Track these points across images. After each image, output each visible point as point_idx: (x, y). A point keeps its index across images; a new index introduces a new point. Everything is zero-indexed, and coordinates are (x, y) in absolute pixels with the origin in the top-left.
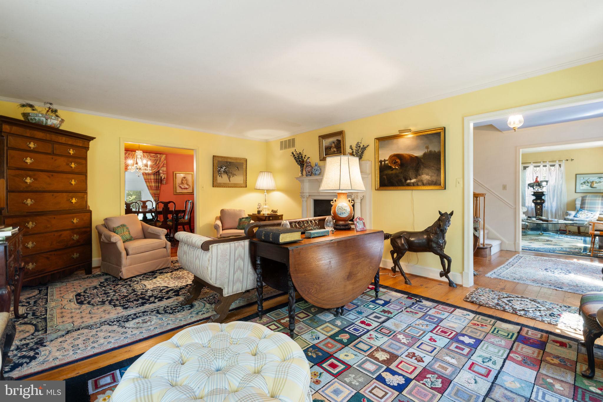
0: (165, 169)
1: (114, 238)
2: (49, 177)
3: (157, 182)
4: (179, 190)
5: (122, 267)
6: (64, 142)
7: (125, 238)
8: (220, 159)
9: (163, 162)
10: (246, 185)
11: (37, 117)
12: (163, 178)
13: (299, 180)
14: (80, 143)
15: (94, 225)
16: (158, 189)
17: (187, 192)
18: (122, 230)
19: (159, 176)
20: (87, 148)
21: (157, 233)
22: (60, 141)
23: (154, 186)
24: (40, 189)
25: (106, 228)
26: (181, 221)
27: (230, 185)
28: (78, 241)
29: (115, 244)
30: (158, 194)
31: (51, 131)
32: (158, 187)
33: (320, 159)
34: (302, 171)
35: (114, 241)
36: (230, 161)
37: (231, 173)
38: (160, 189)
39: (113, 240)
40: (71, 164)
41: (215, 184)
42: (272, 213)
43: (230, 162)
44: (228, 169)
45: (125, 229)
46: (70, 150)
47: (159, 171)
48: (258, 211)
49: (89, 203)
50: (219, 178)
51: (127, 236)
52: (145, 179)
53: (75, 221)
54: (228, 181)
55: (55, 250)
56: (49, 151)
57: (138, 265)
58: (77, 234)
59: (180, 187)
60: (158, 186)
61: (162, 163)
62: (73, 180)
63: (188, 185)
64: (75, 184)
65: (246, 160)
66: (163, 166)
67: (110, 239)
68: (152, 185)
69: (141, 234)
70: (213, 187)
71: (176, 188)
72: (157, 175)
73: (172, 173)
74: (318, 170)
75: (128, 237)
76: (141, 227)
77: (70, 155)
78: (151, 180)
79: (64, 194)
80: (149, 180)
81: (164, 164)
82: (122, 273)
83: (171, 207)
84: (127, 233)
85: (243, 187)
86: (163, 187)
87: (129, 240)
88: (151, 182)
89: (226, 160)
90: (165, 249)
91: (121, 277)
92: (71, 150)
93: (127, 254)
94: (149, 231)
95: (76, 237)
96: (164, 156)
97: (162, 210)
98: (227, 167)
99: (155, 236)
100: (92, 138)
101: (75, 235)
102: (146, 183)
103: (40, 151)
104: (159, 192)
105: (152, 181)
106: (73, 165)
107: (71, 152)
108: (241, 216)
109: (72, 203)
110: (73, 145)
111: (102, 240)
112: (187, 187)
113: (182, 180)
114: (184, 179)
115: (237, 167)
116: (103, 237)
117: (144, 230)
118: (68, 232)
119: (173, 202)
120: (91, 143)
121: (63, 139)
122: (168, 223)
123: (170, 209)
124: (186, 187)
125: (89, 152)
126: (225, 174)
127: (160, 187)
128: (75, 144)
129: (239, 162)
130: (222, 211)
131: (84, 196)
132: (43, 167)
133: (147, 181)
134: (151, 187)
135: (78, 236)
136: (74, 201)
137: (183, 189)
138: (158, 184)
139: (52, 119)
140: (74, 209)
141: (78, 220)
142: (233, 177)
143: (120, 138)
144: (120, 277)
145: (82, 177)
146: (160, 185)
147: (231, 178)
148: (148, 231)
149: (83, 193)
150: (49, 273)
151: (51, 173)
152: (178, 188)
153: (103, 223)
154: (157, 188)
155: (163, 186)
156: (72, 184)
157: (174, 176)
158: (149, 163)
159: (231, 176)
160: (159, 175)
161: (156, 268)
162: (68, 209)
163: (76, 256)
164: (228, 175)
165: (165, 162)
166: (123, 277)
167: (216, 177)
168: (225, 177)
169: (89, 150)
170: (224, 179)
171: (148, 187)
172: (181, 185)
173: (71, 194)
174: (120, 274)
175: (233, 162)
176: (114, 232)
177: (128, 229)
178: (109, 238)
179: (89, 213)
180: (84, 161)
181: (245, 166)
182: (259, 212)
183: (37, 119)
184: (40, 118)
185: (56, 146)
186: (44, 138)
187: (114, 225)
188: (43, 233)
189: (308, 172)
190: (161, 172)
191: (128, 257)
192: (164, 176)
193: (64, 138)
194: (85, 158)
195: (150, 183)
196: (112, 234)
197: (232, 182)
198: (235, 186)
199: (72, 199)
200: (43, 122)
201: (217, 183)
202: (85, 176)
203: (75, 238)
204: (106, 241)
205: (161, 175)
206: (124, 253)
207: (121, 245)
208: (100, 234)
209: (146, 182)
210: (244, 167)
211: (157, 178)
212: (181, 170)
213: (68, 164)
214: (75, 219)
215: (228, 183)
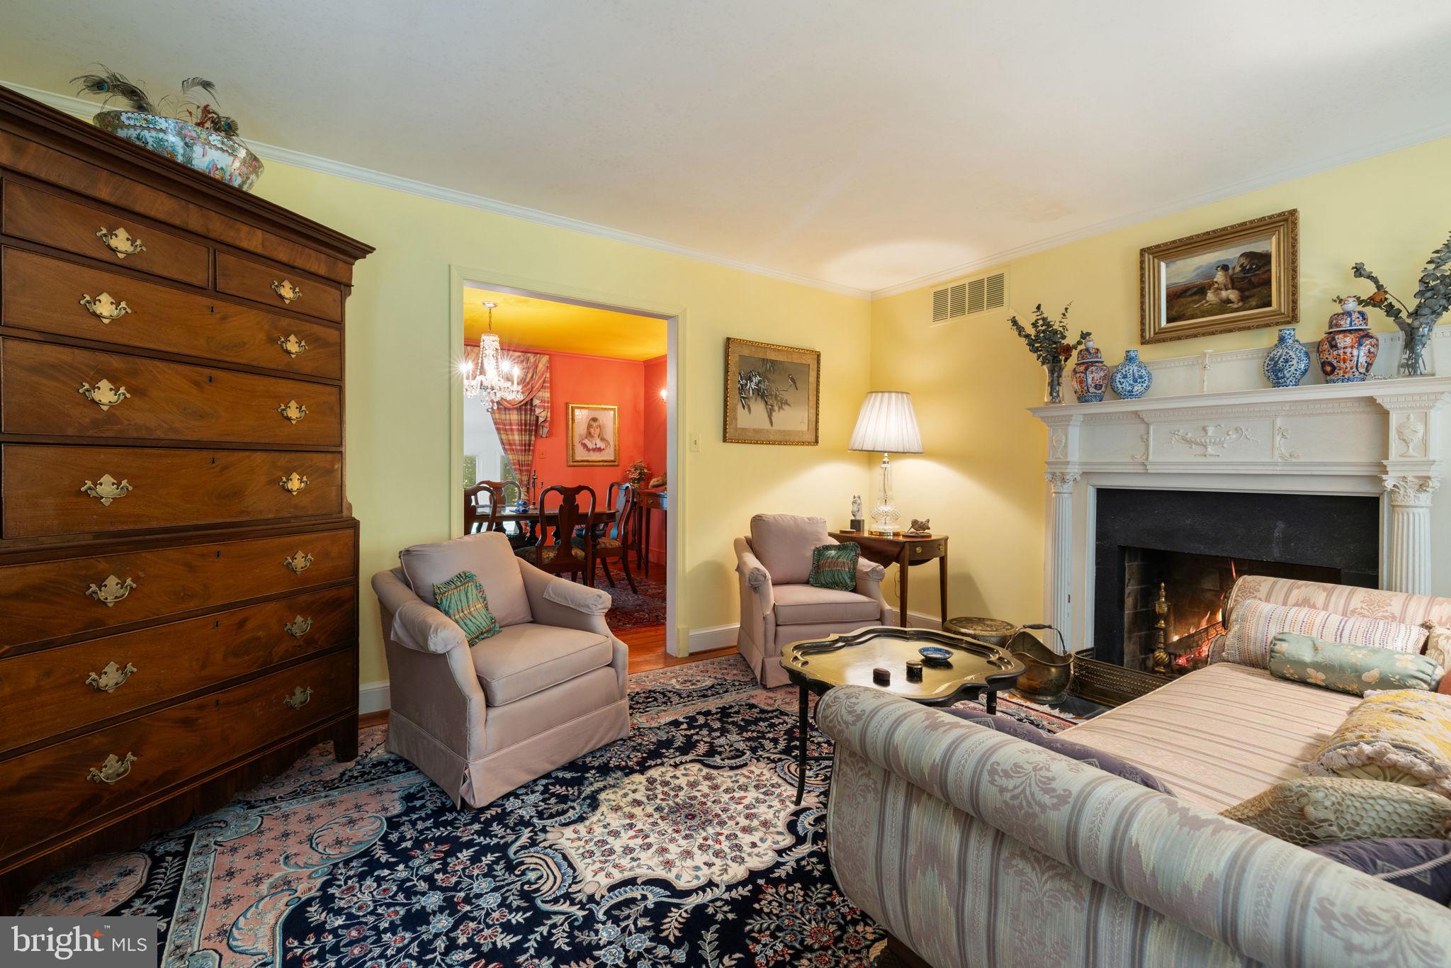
0: (546, 394)
1: (443, 634)
2: (197, 384)
3: (525, 430)
4: (581, 454)
5: (471, 758)
6: (259, 250)
7: (473, 629)
8: (746, 352)
9: (543, 374)
10: (817, 437)
11: (148, 129)
12: (541, 419)
13: (1043, 418)
14: (317, 262)
15: (366, 570)
16: (529, 450)
17: (601, 459)
18: (463, 598)
19: (531, 415)
20: (344, 286)
21: (580, 605)
22: (245, 244)
23: (517, 442)
24: (159, 434)
25: (408, 586)
26: (603, 545)
27: (772, 437)
28: (309, 639)
29: (442, 658)
30: (528, 465)
31: (205, 195)
32: (529, 445)
33: (1142, 336)
34: (1054, 384)
35: (440, 650)
36: (772, 356)
37: (776, 396)
38: (533, 451)
39: (436, 644)
40: (287, 340)
41: (729, 434)
42: (912, 530)
43: (773, 362)
44: (766, 383)
45: (473, 592)
46: (280, 285)
47: (532, 399)
48: (852, 521)
49: (351, 495)
50: (741, 413)
51: (479, 618)
52: (496, 423)
53: (300, 562)
54: (767, 425)
55: (223, 686)
56: (200, 278)
57: (527, 742)
58: (303, 611)
59: (584, 445)
60: (530, 441)
61: (540, 378)
62: (293, 404)
63: (603, 439)
64: (299, 421)
65: (819, 356)
66: (543, 387)
67: (426, 640)
68: (514, 440)
69: (521, 609)
70: (725, 440)
71: (573, 449)
72: (526, 410)
73: (563, 406)
74: (1141, 377)
75: (482, 621)
76: (519, 580)
77: (281, 305)
78: (511, 424)
79: (259, 457)
80: (505, 425)
81: (544, 382)
82: (471, 784)
83: (584, 504)
84: (479, 606)
85: (809, 443)
86: (542, 445)
87: (487, 632)
88: (512, 430)
89: (761, 356)
90: (611, 670)
91: (467, 799)
92: (287, 284)
93: (489, 704)
94: (550, 594)
95: (301, 625)
96: (545, 359)
97: (557, 511)
98: (764, 376)
99: (574, 619)
100: (363, 250)
101: (299, 619)
102: (499, 433)
103: (157, 270)
104: (530, 458)
105: (514, 427)
106: (293, 346)
107: (287, 292)
108: (819, 540)
109: (290, 491)
110: (293, 267)
111: (392, 637)
112: (600, 444)
113: (589, 426)
114: (595, 424)
115: (793, 380)
116: (397, 624)
117: (530, 592)
118: (272, 606)
119: (587, 488)
120: (360, 268)
121: (253, 238)
122: (573, 552)
123: (581, 511)
124: (598, 446)
125: (349, 302)
126: (759, 399)
127: (534, 446)
128: (299, 263)
129: (799, 362)
130: (757, 522)
131: (333, 467)
132: (174, 340)
133: (501, 427)
134: (510, 444)
135: (309, 621)
136: (295, 484)
137: (591, 452)
138: (530, 435)
139: (209, 143)
140: (296, 517)
141: (309, 556)
142: (781, 411)
143: (450, 266)
144: (463, 800)
145: (325, 394)
146: (533, 438)
147: (774, 414)
148: (546, 596)
149: (329, 456)
150: (195, 785)
151: (207, 371)
152: (579, 448)
153: (397, 563)
154: (527, 448)
155: (540, 441)
156: (289, 419)
157: (569, 419)
158: (517, 372)
159: (776, 408)
160: (532, 411)
161: (584, 747)
162: (271, 516)
163: (299, 697)
164: (766, 403)
165: (548, 375)
166: (472, 802)
167: (735, 410)
168: (758, 408)
169: (350, 294)
170: (752, 417)
171: (503, 443)
172: (586, 441)
173: (284, 459)
174: (463, 788)
175: (781, 363)
176: (437, 606)
177: (479, 588)
178: (421, 632)
179: (351, 531)
180: (330, 334)
181: (813, 374)
182: (856, 524)
183: (150, 141)
184: (161, 135)
185: (226, 259)
186: (177, 222)
187: (435, 576)
188: (168, 620)
189: (1096, 387)
190: (536, 402)
191: (494, 713)
192: (543, 414)
193: (259, 232)
194: (338, 324)
195: (510, 433)
196: (433, 616)
197: (776, 427)
198: (785, 440)
199: (289, 479)
200: (173, 154)
201: (736, 429)
202: (335, 390)
203: (297, 631)
204: (410, 645)
205: (538, 411)
206: (476, 698)
207: (463, 666)
208: (386, 613)
209: (498, 429)
210: (812, 379)
211: (525, 420)
212: (584, 400)
213: (273, 341)
214: (300, 555)
215: (767, 431)
